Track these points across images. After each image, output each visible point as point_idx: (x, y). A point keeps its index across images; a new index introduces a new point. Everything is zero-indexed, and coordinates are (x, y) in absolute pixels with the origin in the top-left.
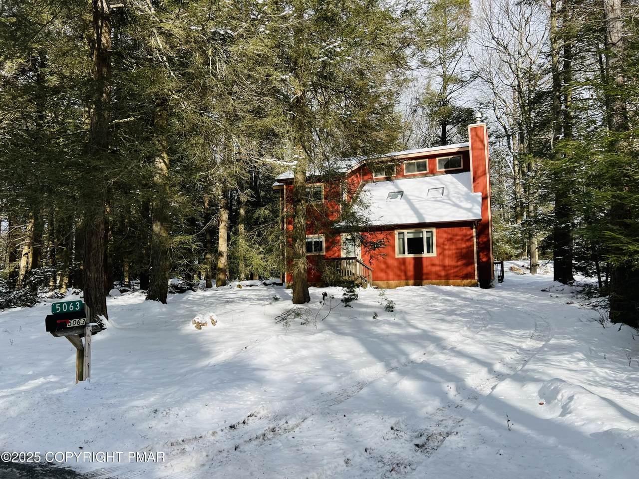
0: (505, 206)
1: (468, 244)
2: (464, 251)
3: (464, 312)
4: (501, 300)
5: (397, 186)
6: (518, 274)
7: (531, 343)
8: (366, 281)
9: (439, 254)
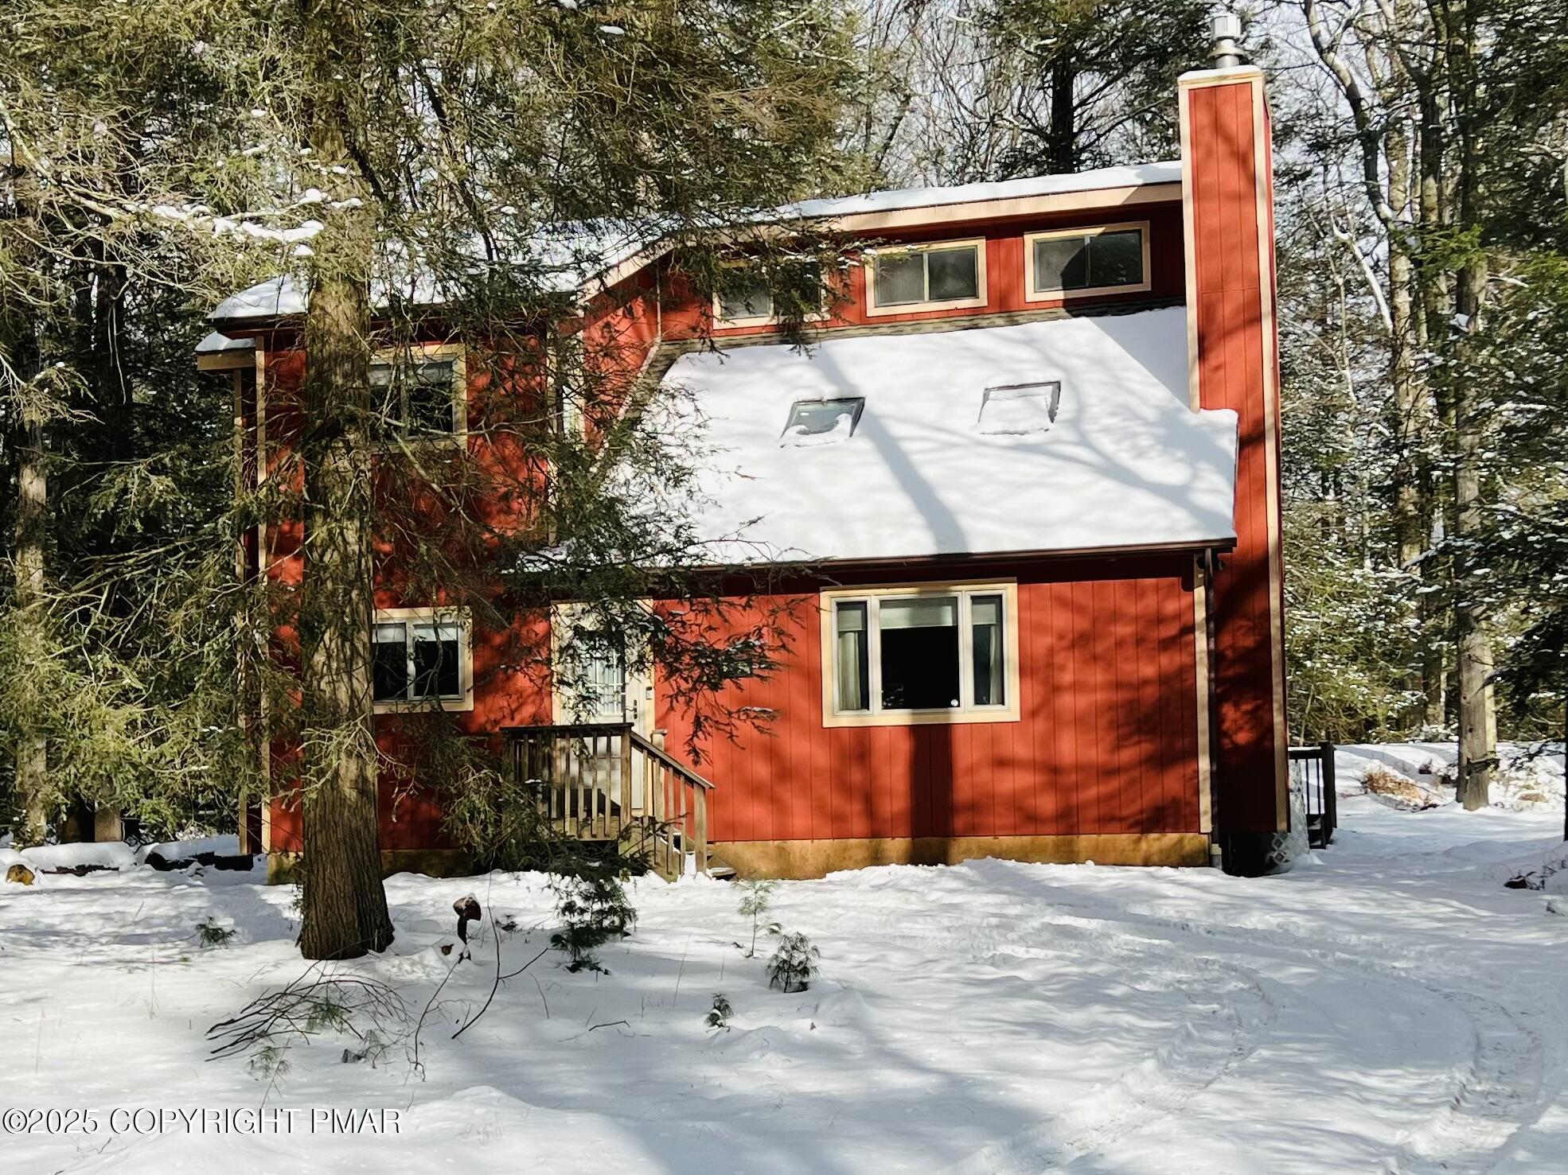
0: (1344, 479)
1: (1168, 661)
2: (1150, 693)
3: (1145, 987)
4: (1322, 930)
5: (832, 372)
6: (1399, 806)
7: (1454, 1132)
8: (677, 842)
9: (1030, 713)
